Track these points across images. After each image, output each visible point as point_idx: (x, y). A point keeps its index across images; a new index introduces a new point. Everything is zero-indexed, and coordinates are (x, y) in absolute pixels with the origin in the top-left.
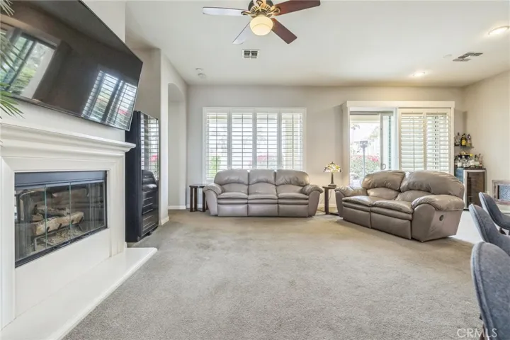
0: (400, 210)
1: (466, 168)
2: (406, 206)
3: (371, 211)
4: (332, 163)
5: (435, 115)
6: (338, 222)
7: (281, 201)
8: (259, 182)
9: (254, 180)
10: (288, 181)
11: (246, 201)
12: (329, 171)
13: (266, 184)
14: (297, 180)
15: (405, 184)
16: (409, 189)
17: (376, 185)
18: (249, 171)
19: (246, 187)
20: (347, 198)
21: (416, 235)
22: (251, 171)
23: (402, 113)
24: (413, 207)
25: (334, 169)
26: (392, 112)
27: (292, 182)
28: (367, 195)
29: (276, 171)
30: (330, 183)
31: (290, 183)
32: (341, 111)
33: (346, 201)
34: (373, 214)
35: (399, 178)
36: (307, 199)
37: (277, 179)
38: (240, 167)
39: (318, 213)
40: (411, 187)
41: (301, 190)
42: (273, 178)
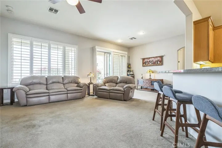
0: (120, 90)
1: (130, 75)
2: (122, 89)
3: (110, 92)
4: (91, 73)
5: (122, 56)
6: (96, 98)
7: (68, 92)
8: (53, 83)
9: (51, 82)
10: (70, 81)
11: (48, 94)
12: (90, 76)
13: (58, 84)
14: (75, 81)
15: (119, 81)
16: (120, 82)
17: (109, 82)
18: (46, 77)
19: (46, 86)
20: (99, 88)
21: (125, 99)
22: (48, 76)
23: (114, 54)
24: (124, 89)
25: (92, 75)
26: (110, 53)
27: (72, 82)
28: (106, 86)
29: (63, 76)
30: (90, 82)
31: (71, 83)
32: (93, 50)
33: (99, 89)
34: (110, 93)
35: (117, 78)
36: (82, 90)
37: (64, 80)
38: (40, 75)
39: (86, 96)
40: (121, 82)
41: (77, 85)
42: (62, 80)
